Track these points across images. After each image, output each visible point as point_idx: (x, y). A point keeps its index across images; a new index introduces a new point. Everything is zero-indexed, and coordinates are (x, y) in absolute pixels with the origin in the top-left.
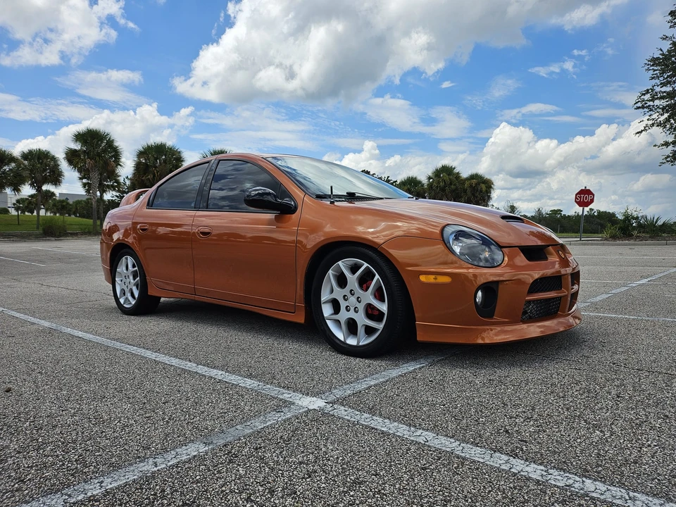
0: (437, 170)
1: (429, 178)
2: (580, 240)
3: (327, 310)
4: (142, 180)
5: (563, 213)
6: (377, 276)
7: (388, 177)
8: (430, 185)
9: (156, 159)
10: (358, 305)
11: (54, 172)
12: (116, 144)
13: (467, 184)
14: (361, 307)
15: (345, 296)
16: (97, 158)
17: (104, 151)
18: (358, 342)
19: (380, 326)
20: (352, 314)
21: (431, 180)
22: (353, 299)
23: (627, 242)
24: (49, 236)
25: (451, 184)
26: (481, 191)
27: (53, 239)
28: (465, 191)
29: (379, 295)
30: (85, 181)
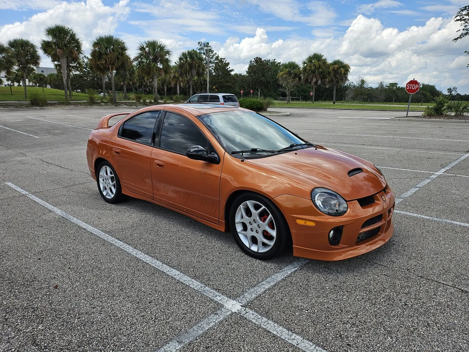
0: (310, 57)
1: (304, 63)
2: (407, 117)
3: (239, 228)
4: (98, 65)
5: (398, 86)
6: (270, 215)
7: (275, 60)
8: (305, 69)
9: (106, 48)
10: (258, 229)
11: (33, 56)
12: (77, 37)
13: (331, 68)
14: (260, 231)
15: (250, 222)
16: (65, 48)
17: (69, 43)
18: (258, 250)
19: (272, 243)
20: (254, 234)
21: (306, 65)
22: (255, 225)
23: (438, 119)
24: (35, 106)
25: (319, 68)
26: (341, 74)
27: (38, 108)
28: (329, 73)
29: (271, 226)
30: (56, 63)
